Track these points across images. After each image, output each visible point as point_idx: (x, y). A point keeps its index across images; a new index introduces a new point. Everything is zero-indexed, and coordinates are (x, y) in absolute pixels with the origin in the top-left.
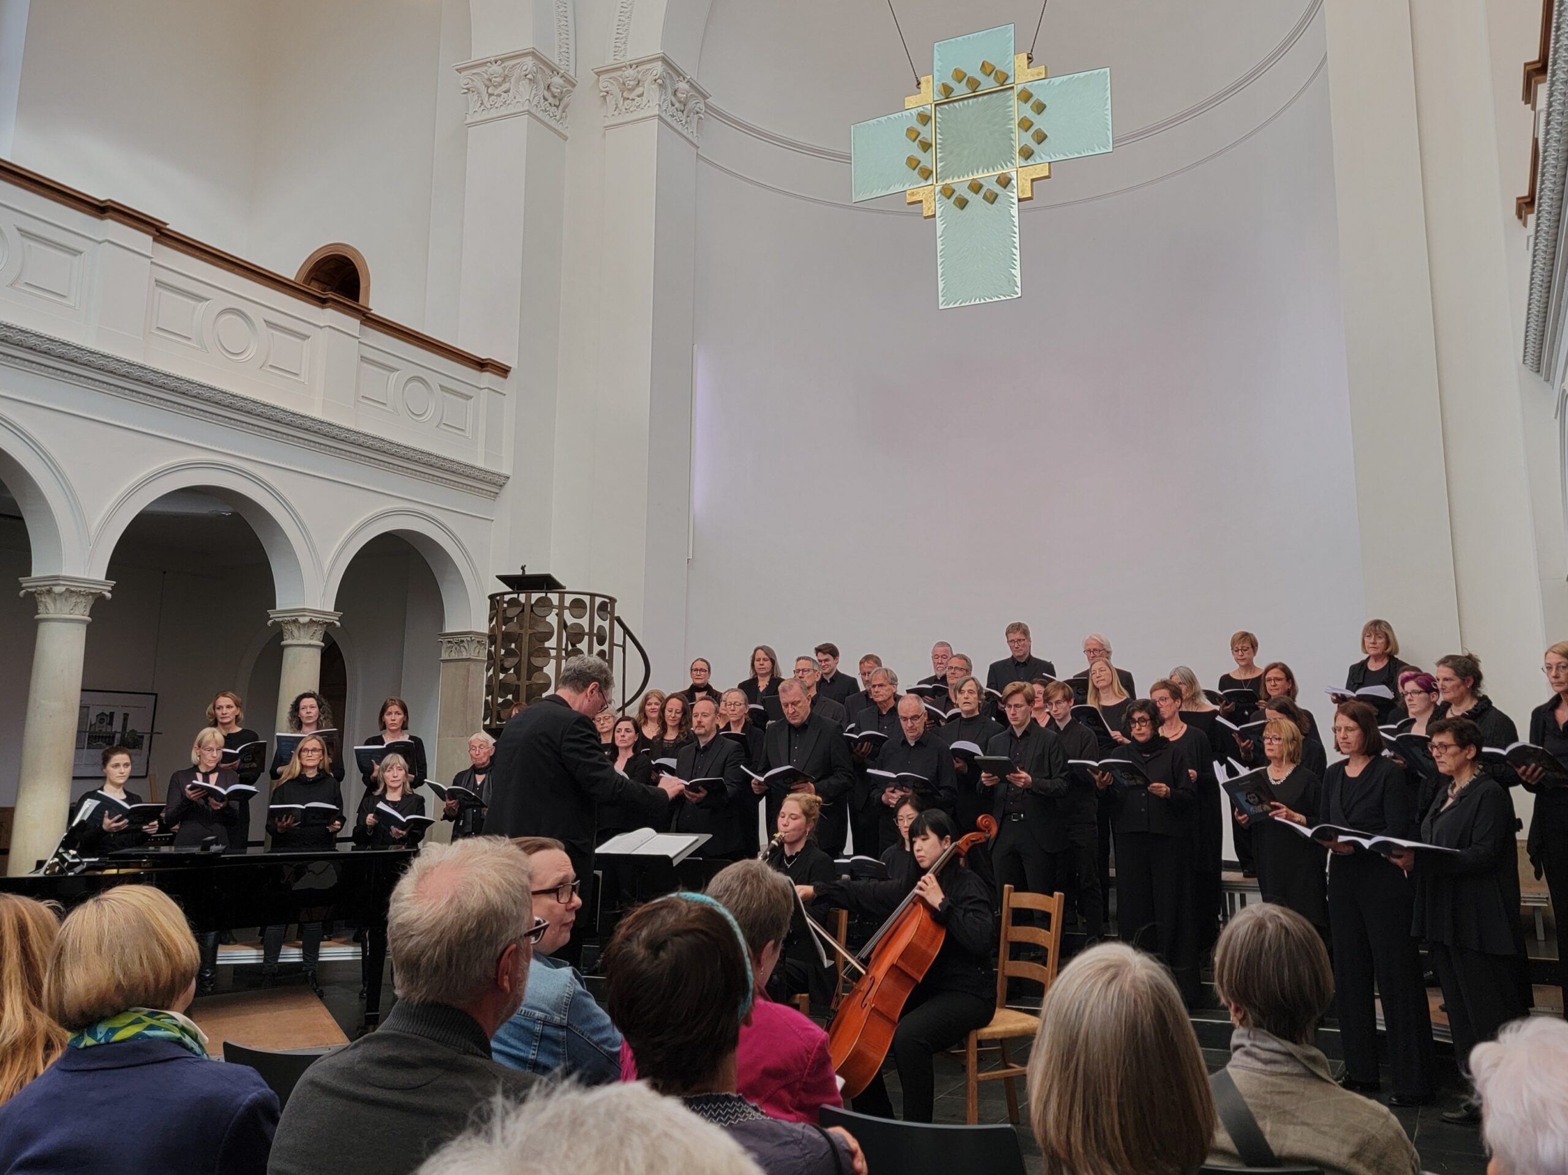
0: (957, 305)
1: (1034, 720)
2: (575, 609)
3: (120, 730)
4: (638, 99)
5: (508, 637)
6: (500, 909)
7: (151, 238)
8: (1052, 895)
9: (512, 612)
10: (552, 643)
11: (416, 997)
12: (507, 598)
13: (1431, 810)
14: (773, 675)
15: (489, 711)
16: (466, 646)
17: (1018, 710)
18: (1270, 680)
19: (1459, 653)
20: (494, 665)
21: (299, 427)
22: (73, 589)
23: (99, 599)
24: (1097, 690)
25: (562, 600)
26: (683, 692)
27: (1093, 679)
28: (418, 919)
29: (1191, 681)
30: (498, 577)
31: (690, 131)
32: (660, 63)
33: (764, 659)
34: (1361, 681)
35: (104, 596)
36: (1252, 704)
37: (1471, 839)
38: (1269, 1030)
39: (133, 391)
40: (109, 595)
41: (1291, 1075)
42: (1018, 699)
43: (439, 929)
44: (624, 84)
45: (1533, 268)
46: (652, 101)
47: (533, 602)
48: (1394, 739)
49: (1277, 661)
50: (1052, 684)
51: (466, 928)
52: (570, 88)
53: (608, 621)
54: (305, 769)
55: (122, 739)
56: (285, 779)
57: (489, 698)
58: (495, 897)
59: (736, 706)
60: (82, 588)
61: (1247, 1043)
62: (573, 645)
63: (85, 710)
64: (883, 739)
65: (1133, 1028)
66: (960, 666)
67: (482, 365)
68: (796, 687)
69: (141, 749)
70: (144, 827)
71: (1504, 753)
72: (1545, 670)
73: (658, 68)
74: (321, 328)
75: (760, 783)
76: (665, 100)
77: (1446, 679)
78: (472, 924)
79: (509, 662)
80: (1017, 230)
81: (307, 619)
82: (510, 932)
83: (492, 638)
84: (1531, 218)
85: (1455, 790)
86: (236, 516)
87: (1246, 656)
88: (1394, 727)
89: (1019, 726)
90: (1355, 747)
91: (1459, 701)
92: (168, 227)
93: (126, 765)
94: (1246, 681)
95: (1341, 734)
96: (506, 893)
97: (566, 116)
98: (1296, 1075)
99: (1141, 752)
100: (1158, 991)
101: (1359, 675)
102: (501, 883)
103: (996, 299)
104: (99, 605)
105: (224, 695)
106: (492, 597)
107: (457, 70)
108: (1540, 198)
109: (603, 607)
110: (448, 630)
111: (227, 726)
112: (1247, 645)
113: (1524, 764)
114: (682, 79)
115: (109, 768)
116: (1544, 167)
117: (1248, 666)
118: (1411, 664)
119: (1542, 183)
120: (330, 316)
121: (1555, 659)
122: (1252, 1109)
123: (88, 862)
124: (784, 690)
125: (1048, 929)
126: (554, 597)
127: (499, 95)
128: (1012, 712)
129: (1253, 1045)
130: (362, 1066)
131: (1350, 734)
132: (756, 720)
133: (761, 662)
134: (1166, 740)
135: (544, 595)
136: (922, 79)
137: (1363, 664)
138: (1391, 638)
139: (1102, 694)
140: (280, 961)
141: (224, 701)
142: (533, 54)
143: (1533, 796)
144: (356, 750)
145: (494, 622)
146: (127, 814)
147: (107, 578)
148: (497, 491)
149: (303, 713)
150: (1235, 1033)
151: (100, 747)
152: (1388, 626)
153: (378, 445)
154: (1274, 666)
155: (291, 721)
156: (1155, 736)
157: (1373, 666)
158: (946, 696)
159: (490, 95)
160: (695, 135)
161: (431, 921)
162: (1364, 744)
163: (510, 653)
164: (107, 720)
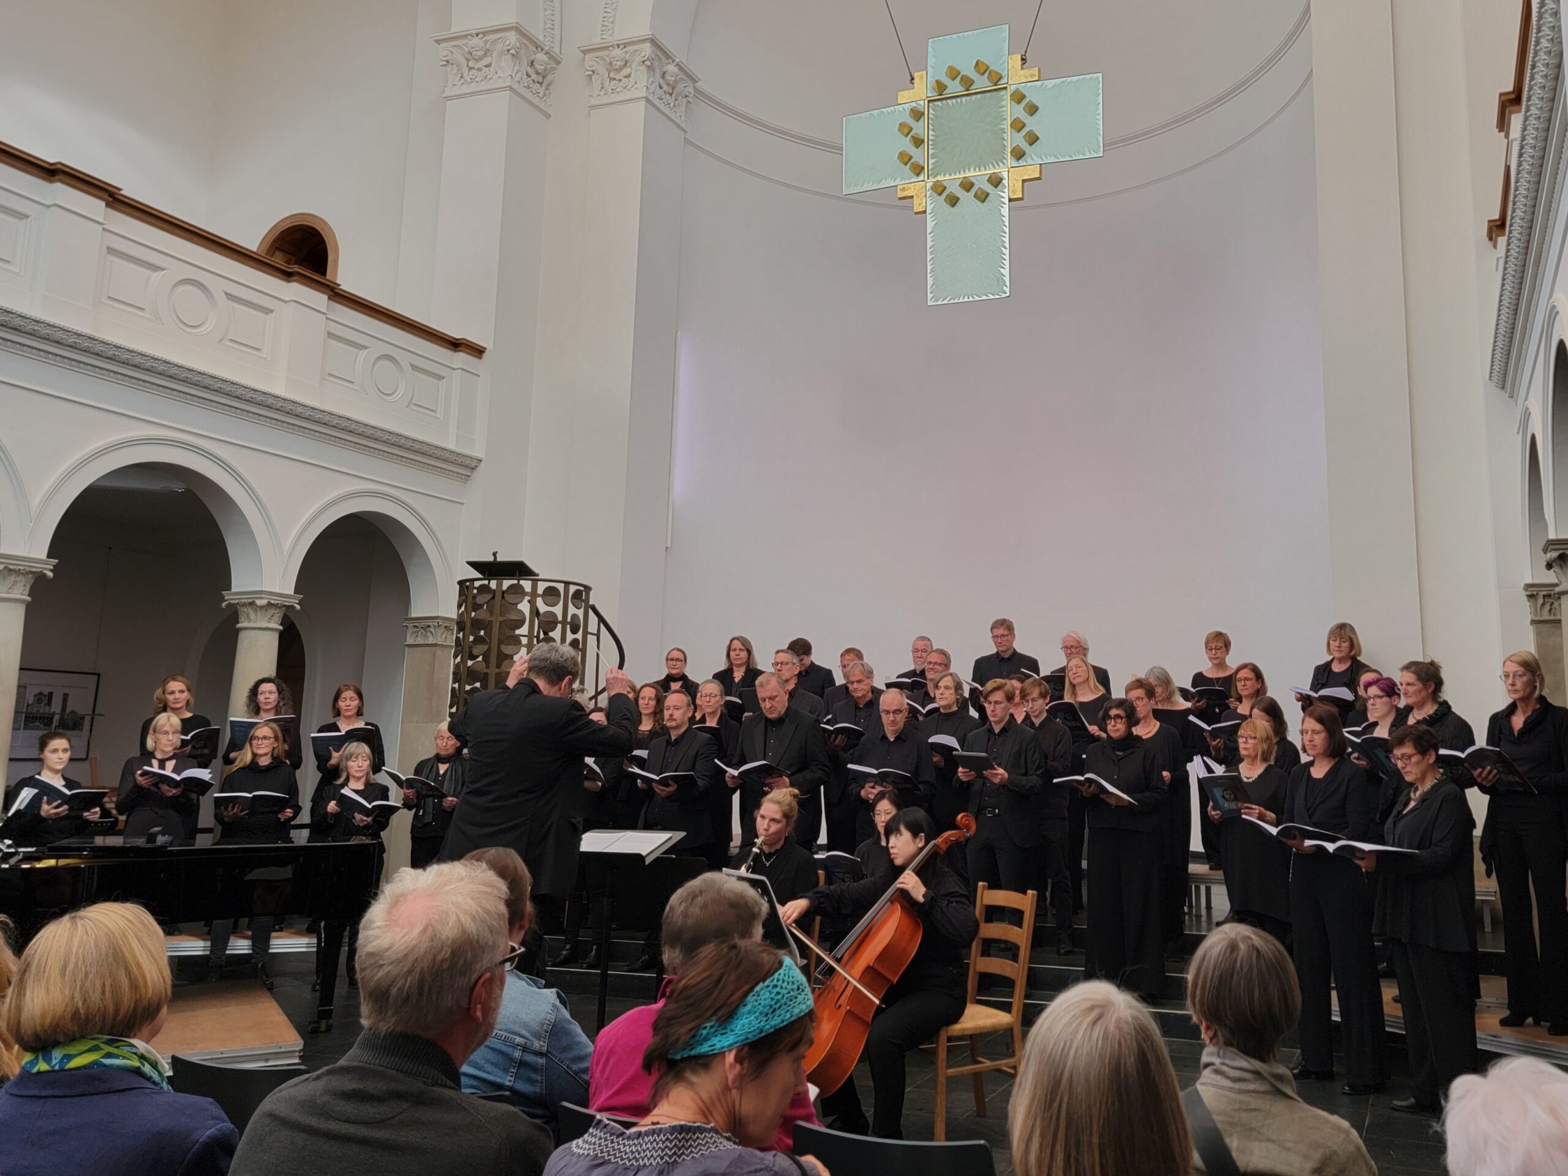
0: (945, 302)
1: (1012, 715)
2: (549, 597)
3: (59, 711)
4: (625, 80)
5: (477, 624)
6: (476, 937)
7: (103, 204)
8: (1025, 893)
9: (482, 599)
10: (524, 630)
11: (384, 1027)
12: (477, 584)
13: (1394, 813)
14: (748, 665)
15: (456, 699)
16: (433, 631)
17: (998, 706)
18: (1240, 680)
19: (1421, 660)
20: (461, 652)
21: (260, 404)
22: (11, 567)
23: (40, 578)
24: (1073, 686)
25: (534, 587)
26: (657, 683)
27: (1070, 675)
28: (389, 949)
29: (1166, 681)
30: (468, 563)
31: (678, 114)
32: (648, 45)
33: (740, 650)
34: (1324, 681)
35: (45, 575)
36: (1222, 702)
37: (1431, 842)
38: (1239, 1049)
39: (81, 362)
40: (50, 574)
41: (1258, 1092)
42: (998, 696)
43: (411, 959)
44: (611, 64)
45: (1502, 290)
46: (640, 83)
47: (505, 588)
48: (1359, 741)
49: (1248, 661)
50: (1030, 680)
51: (440, 957)
52: (554, 65)
53: (582, 609)
54: (257, 758)
55: (61, 719)
56: (238, 764)
57: (456, 685)
58: (471, 926)
59: (711, 696)
60: (22, 566)
61: (1217, 1061)
62: (545, 633)
63: (23, 689)
64: (860, 734)
65: (1116, 1070)
66: (939, 661)
67: (456, 345)
68: (774, 682)
69: (82, 730)
70: (85, 814)
71: (1463, 756)
72: (1503, 678)
73: (647, 49)
74: (286, 302)
75: (733, 777)
76: (653, 82)
77: (1408, 684)
78: (446, 954)
79: (478, 649)
80: (1007, 230)
81: (265, 602)
82: (485, 961)
83: (461, 625)
84: (1502, 241)
85: (1418, 794)
86: (188, 491)
87: (1219, 654)
88: (1359, 729)
89: (997, 723)
90: (1320, 748)
91: (1421, 705)
92: (122, 192)
93: (65, 750)
94: (1218, 679)
95: (1307, 737)
96: (482, 922)
97: (550, 94)
98: (1263, 1092)
99: (1114, 749)
100: (1142, 1032)
101: (1323, 676)
102: (477, 912)
103: (984, 298)
104: (39, 585)
105: (175, 680)
106: (461, 583)
107: (436, 41)
108: (1511, 225)
109: (577, 595)
110: (413, 615)
111: (178, 711)
112: (1221, 644)
113: (1480, 767)
114: (670, 61)
115: (47, 754)
116: (1515, 196)
117: (1221, 664)
118: (1373, 667)
119: (1514, 211)
120: (296, 290)
121: (1513, 667)
122: (1220, 1126)
123: (24, 852)
124: (761, 685)
125: (1020, 925)
126: (527, 585)
127: (480, 70)
128: (992, 708)
129: (1223, 1064)
130: (325, 1098)
131: (1316, 737)
132: (732, 712)
133: (737, 652)
134: (1139, 738)
135: (515, 582)
136: (916, 75)
137: (1328, 665)
138: (1355, 642)
139: (1079, 690)
140: (228, 952)
141: (175, 686)
142: (517, 29)
143: (1487, 797)
144: (313, 738)
145: (463, 609)
146: (67, 800)
147: (49, 556)
148: (469, 474)
149: (261, 698)
150: (1206, 1051)
151: (38, 728)
152: (1352, 630)
153: (345, 424)
154: (1244, 666)
155: (248, 706)
156: (1130, 734)
157: (1337, 668)
158: (925, 690)
159: (471, 69)
160: (683, 118)
161: (403, 950)
162: (1330, 745)
163: (479, 640)
164: (46, 700)
